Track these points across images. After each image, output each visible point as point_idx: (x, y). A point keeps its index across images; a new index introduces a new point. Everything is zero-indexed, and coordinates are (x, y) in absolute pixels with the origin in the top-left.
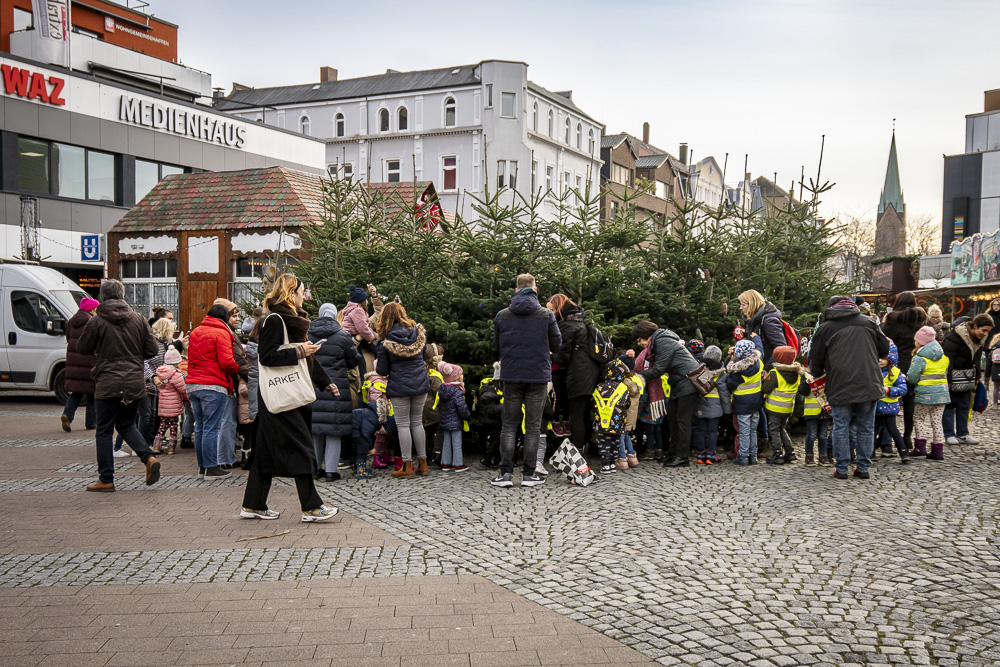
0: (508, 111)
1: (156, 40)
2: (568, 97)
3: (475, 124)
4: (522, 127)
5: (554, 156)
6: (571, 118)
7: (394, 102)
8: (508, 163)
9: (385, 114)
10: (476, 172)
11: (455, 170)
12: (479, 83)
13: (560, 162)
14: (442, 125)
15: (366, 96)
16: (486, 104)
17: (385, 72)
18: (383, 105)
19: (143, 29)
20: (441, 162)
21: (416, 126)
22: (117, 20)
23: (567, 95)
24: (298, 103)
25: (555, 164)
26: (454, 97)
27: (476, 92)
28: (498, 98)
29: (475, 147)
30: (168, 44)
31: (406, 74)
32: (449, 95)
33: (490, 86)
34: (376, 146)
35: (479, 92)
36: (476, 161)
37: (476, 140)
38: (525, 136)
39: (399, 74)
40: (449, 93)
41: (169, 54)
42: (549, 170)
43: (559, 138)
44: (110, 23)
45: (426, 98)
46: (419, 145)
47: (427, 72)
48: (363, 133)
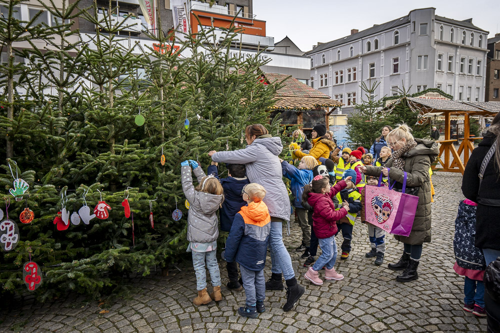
0: (424, 32)
1: (256, 28)
2: (470, 22)
3: (407, 41)
4: (431, 39)
5: (454, 51)
6: (466, 31)
7: (373, 38)
8: (423, 57)
9: (369, 44)
10: (407, 64)
11: (398, 64)
12: (410, 22)
13: (458, 53)
14: (393, 44)
15: (361, 38)
16: (412, 31)
17: (373, 26)
18: (368, 40)
19: (251, 25)
20: (392, 60)
21: (382, 47)
22: (239, 23)
23: (470, 21)
24: (337, 46)
25: (454, 54)
26: (398, 31)
27: (408, 26)
28: (418, 28)
29: (407, 52)
30: (261, 29)
31: (381, 25)
32: (396, 30)
33: (414, 23)
34: (366, 58)
35: (409, 26)
36: (407, 58)
37: (407, 49)
38: (433, 42)
39: (378, 26)
40: (396, 29)
41: (262, 33)
42: (450, 58)
43: (458, 41)
44: (236, 25)
45: (386, 34)
46: (383, 55)
47: (390, 22)
48: (360, 53)
